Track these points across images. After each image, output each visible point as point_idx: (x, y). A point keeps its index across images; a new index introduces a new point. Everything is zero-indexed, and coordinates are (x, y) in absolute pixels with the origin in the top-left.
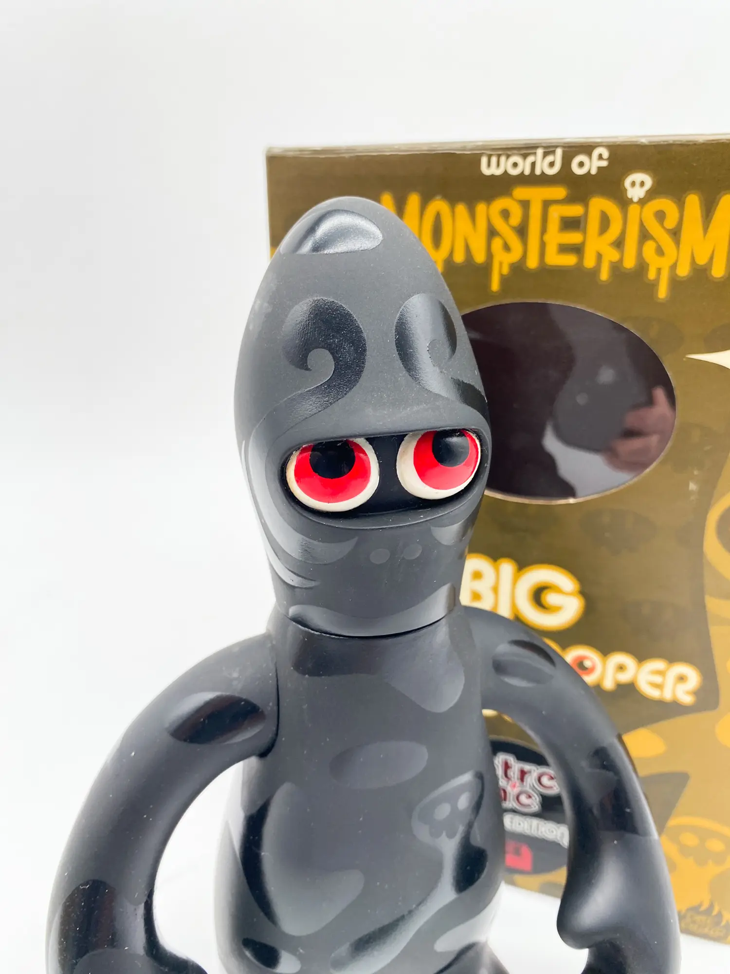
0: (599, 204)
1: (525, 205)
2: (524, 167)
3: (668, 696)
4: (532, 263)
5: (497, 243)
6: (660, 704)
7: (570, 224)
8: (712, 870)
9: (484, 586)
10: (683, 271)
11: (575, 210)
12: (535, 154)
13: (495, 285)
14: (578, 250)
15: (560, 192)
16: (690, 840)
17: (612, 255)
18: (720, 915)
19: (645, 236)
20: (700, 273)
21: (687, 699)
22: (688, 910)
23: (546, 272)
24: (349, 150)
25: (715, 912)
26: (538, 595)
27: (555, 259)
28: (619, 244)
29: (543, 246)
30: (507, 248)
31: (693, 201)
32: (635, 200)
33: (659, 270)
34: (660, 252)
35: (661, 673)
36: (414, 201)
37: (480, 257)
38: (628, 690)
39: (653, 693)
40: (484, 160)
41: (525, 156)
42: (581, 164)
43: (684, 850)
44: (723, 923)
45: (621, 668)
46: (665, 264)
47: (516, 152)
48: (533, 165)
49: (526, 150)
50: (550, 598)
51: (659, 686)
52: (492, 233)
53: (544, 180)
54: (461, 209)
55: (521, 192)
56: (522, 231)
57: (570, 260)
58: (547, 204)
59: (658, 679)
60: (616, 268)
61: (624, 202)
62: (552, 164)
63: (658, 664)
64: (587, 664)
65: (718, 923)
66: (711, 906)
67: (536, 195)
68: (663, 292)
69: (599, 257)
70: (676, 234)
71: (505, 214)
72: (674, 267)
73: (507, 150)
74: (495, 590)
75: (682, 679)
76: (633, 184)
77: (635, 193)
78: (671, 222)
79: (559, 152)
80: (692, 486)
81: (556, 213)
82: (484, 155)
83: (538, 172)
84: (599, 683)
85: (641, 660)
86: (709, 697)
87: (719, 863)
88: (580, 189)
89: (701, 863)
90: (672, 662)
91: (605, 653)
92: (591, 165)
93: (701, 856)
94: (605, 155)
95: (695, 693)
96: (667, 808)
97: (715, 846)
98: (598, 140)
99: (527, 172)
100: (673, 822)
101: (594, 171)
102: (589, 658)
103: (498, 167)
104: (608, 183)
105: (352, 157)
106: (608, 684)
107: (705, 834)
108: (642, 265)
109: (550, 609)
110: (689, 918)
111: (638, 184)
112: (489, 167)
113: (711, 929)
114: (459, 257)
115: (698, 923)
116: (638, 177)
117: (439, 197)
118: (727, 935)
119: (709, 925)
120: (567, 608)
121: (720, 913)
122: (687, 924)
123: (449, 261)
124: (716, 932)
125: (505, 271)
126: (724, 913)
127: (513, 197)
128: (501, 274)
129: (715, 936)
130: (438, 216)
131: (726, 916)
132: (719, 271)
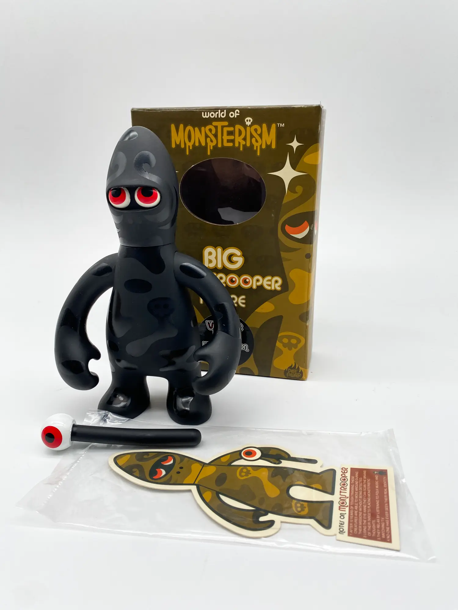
0: (238, 127)
1: (216, 127)
2: (215, 115)
3: (273, 288)
4: (220, 145)
5: (208, 139)
6: (271, 291)
7: (230, 133)
8: (294, 350)
9: (212, 257)
10: (264, 147)
11: (231, 129)
12: (218, 112)
13: (209, 153)
14: (233, 141)
15: (226, 123)
16: (285, 341)
17: (244, 143)
18: (298, 368)
19: (252, 136)
20: (269, 147)
21: (279, 289)
22: (289, 368)
23: (224, 148)
24: (160, 109)
26: (230, 258)
27: (226, 144)
28: (245, 139)
29: (222, 140)
30: (212, 141)
31: (264, 125)
32: (248, 125)
33: (257, 147)
34: (257, 141)
35: (270, 280)
36: (181, 126)
37: (203, 144)
38: (261, 287)
39: (268, 288)
40: (203, 113)
41: (215, 113)
42: (232, 115)
43: (285, 345)
44: (300, 371)
45: (258, 280)
46: (258, 145)
47: (213, 111)
48: (218, 115)
49: (215, 110)
50: (234, 259)
51: (270, 285)
52: (207, 136)
53: (221, 120)
54: (197, 129)
55: (215, 123)
56: (216, 136)
57: (231, 144)
58: (223, 127)
59: (269, 283)
60: (245, 146)
61: (245, 126)
62: (223, 115)
63: (269, 278)
64: (247, 280)
65: (298, 372)
66: (295, 365)
67: (219, 124)
68: (258, 154)
69: (239, 143)
70: (261, 135)
71: (210, 130)
72: (261, 146)
73: (209, 110)
74: (216, 258)
75: (276, 282)
76: (247, 121)
77: (248, 123)
78: (259, 132)
79: (225, 111)
80: (273, 215)
81: (226, 129)
82: (202, 111)
83: (219, 117)
84: (252, 287)
85: (263, 277)
86: (285, 287)
87: (296, 348)
88: (232, 122)
89: (290, 349)
90: (273, 276)
91: (252, 276)
92: (235, 115)
93: (290, 346)
94: (239, 112)
95: (281, 286)
96: (278, 331)
97: (294, 341)
98: (237, 107)
99: (216, 117)
100: (280, 335)
101: (236, 117)
102: (248, 279)
103: (207, 115)
104: (240, 120)
105: (161, 112)
106: (254, 287)
107: (290, 337)
108: (252, 145)
109: (234, 263)
110: (289, 371)
111: (249, 121)
112: (204, 115)
113: (296, 375)
114: (197, 144)
115: (292, 373)
116: (249, 118)
117: (189, 125)
118: (302, 376)
119: (295, 373)
120: (239, 261)
121: (298, 367)
122: (288, 374)
123: (194, 145)
124: (298, 376)
125: (212, 148)
126: (300, 367)
127: (212, 125)
128: (210, 149)
129: (298, 377)
130: (189, 131)
131: (300, 368)
132: (274, 146)
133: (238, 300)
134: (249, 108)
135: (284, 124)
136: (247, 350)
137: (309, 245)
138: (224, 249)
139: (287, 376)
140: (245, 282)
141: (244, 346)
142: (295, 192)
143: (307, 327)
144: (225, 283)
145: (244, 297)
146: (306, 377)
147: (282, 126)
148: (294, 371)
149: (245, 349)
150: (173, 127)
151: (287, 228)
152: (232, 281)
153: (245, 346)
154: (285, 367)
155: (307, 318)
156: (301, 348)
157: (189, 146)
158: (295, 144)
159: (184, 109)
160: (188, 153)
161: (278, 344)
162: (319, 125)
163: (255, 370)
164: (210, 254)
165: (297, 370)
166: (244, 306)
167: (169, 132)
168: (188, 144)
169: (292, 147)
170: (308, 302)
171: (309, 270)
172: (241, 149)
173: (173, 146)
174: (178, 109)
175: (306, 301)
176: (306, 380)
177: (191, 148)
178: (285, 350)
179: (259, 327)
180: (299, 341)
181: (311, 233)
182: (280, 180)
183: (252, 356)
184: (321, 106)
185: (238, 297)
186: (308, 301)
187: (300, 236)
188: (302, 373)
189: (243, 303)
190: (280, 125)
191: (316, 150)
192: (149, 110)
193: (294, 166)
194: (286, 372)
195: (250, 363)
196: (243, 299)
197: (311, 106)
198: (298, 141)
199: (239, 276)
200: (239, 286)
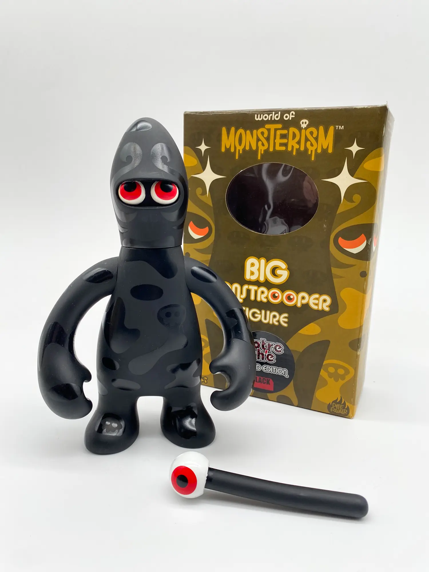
0: (292, 130)
1: (269, 130)
2: (269, 117)
3: (320, 308)
4: (271, 149)
5: (260, 143)
6: (318, 311)
7: (283, 136)
8: (341, 382)
9: (255, 269)
10: (319, 151)
11: (285, 132)
12: (272, 114)
13: (259, 158)
14: (286, 145)
15: (280, 126)
16: (331, 370)
17: (296, 146)
18: (345, 404)
19: (307, 140)
20: (325, 151)
21: (327, 309)
22: (332, 402)
23: (276, 152)
24: (212, 112)
25: (343, 402)
26: (274, 271)
27: (278, 148)
28: (299, 143)
29: (275, 143)
30: (263, 145)
31: (321, 128)
32: (304, 128)
33: (312, 151)
34: (312, 145)
35: (317, 299)
36: (233, 129)
37: (254, 148)
38: (306, 306)
39: (315, 307)
40: (256, 115)
41: (269, 115)
42: (287, 117)
43: (330, 375)
44: (346, 407)
45: (303, 298)
46: (313, 149)
47: (266, 113)
48: (271, 117)
49: (269, 112)
50: (278, 272)
51: (317, 305)
52: (258, 140)
53: (274, 122)
54: (248, 132)
55: (267, 126)
56: (268, 139)
57: (283, 148)
58: (276, 130)
59: (316, 302)
60: (298, 150)
61: (300, 129)
62: (277, 117)
63: (317, 296)
64: (292, 297)
65: (344, 408)
66: (341, 399)
67: (272, 127)
68: (313, 159)
69: (293, 147)
70: (316, 139)
71: (262, 133)
72: (316, 150)
73: (263, 112)
74: (259, 270)
75: (325, 301)
76: (303, 123)
77: (304, 126)
78: (315, 135)
79: (280, 113)
80: (325, 226)
81: (279, 132)
82: (256, 114)
83: (273, 119)
84: (296, 305)
85: (310, 294)
86: (335, 307)
87: (343, 379)
88: (286, 124)
89: (336, 380)
90: (321, 294)
91: (297, 293)
92: (290, 117)
93: (336, 377)
94: (294, 114)
95: (330, 306)
96: (323, 356)
97: (341, 372)
98: (292, 109)
99: (269, 119)
100: (325, 362)
101: (290, 119)
102: (292, 295)
103: (260, 117)
104: (295, 123)
105: (213, 114)
106: (299, 305)
107: (337, 367)
108: (306, 149)
109: (278, 276)
110: (333, 406)
111: (304, 123)
112: (257, 118)
113: (341, 411)
114: (247, 148)
115: (337, 408)
116: (304, 121)
117: (241, 128)
118: (348, 413)
119: (341, 409)
120: (284, 275)
121: (344, 401)
122: (333, 409)
123: (244, 150)
124: (344, 412)
125: (262, 152)
126: (346, 402)
127: (265, 128)
128: (261, 153)
129: (344, 414)
130: (241, 134)
131: (347, 404)
132: (330, 151)
133: (279, 318)
134: (306, 109)
135: (343, 126)
136: (287, 376)
137: (365, 261)
138: (268, 260)
139: (331, 411)
140: (289, 298)
141: (283, 370)
142: (352, 201)
143: (357, 357)
144: (267, 298)
145: (286, 315)
146: (353, 415)
147: (341, 129)
148: (340, 406)
149: (285, 374)
150: (224, 130)
151: (341, 240)
152: (274, 296)
153: (285, 371)
154: (329, 400)
155: (358, 346)
156: (349, 381)
157: (239, 150)
158: (355, 148)
159: (237, 112)
160: (237, 158)
161: (323, 373)
162: (383, 127)
163: (295, 400)
164: (253, 265)
165: (343, 406)
166: (286, 325)
167: (220, 135)
168: (238, 148)
169: (351, 152)
170: (360, 328)
171: (364, 291)
172: (294, 153)
173: (223, 150)
174: (230, 112)
175: (359, 326)
176: (353, 419)
177: (241, 152)
178: (331, 381)
179: (301, 351)
180: (347, 372)
181: (368, 248)
182: (335, 188)
183: (292, 383)
184: (387, 107)
185: (280, 314)
186: (360, 326)
187: (355, 251)
188: (348, 409)
189: (285, 322)
190: (338, 127)
191: (379, 155)
192: (201, 113)
193: (352, 172)
194: (329, 406)
195: (289, 391)
196: (285, 317)
197: (376, 106)
198: (358, 145)
199: (283, 291)
200: (282, 303)
